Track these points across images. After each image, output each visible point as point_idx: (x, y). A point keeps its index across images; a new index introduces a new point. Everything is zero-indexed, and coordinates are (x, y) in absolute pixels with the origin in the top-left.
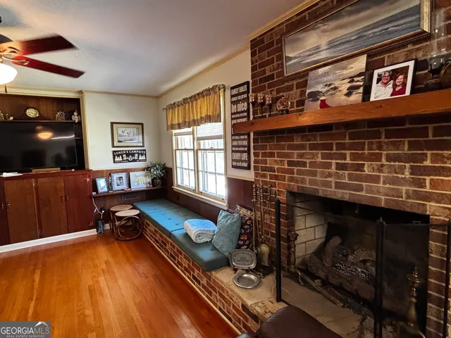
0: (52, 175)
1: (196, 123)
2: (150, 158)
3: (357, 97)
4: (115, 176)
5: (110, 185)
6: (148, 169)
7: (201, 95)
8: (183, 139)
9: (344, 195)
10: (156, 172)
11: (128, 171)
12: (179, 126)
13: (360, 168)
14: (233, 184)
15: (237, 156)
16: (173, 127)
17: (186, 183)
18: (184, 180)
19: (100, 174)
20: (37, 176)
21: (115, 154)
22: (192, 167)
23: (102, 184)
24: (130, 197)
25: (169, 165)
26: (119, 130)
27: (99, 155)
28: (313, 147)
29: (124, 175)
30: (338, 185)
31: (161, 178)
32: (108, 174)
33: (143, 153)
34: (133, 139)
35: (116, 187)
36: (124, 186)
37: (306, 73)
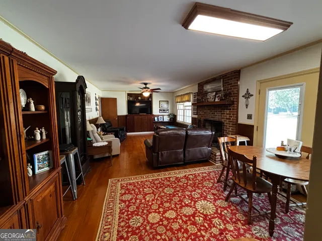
0: (144, 115)
1: (184, 102)
2: (170, 112)
3: (213, 100)
4: (160, 117)
5: (158, 119)
6: (169, 115)
7: (186, 94)
8: (180, 106)
9: (212, 119)
10: (171, 116)
11: (163, 116)
12: (179, 102)
13: (214, 113)
14: (193, 119)
15: (194, 111)
16: (178, 102)
17: (180, 120)
18: (180, 119)
19: (156, 116)
20: (141, 115)
21: (160, 110)
22: (183, 114)
23: (156, 118)
24: (163, 123)
25: (175, 114)
26: (162, 103)
27: (156, 111)
28: (208, 109)
29: (162, 117)
30: (212, 117)
31: (173, 118)
32: (158, 116)
33: (168, 110)
34: (165, 106)
35: (160, 120)
36: (162, 120)
37: (207, 94)
